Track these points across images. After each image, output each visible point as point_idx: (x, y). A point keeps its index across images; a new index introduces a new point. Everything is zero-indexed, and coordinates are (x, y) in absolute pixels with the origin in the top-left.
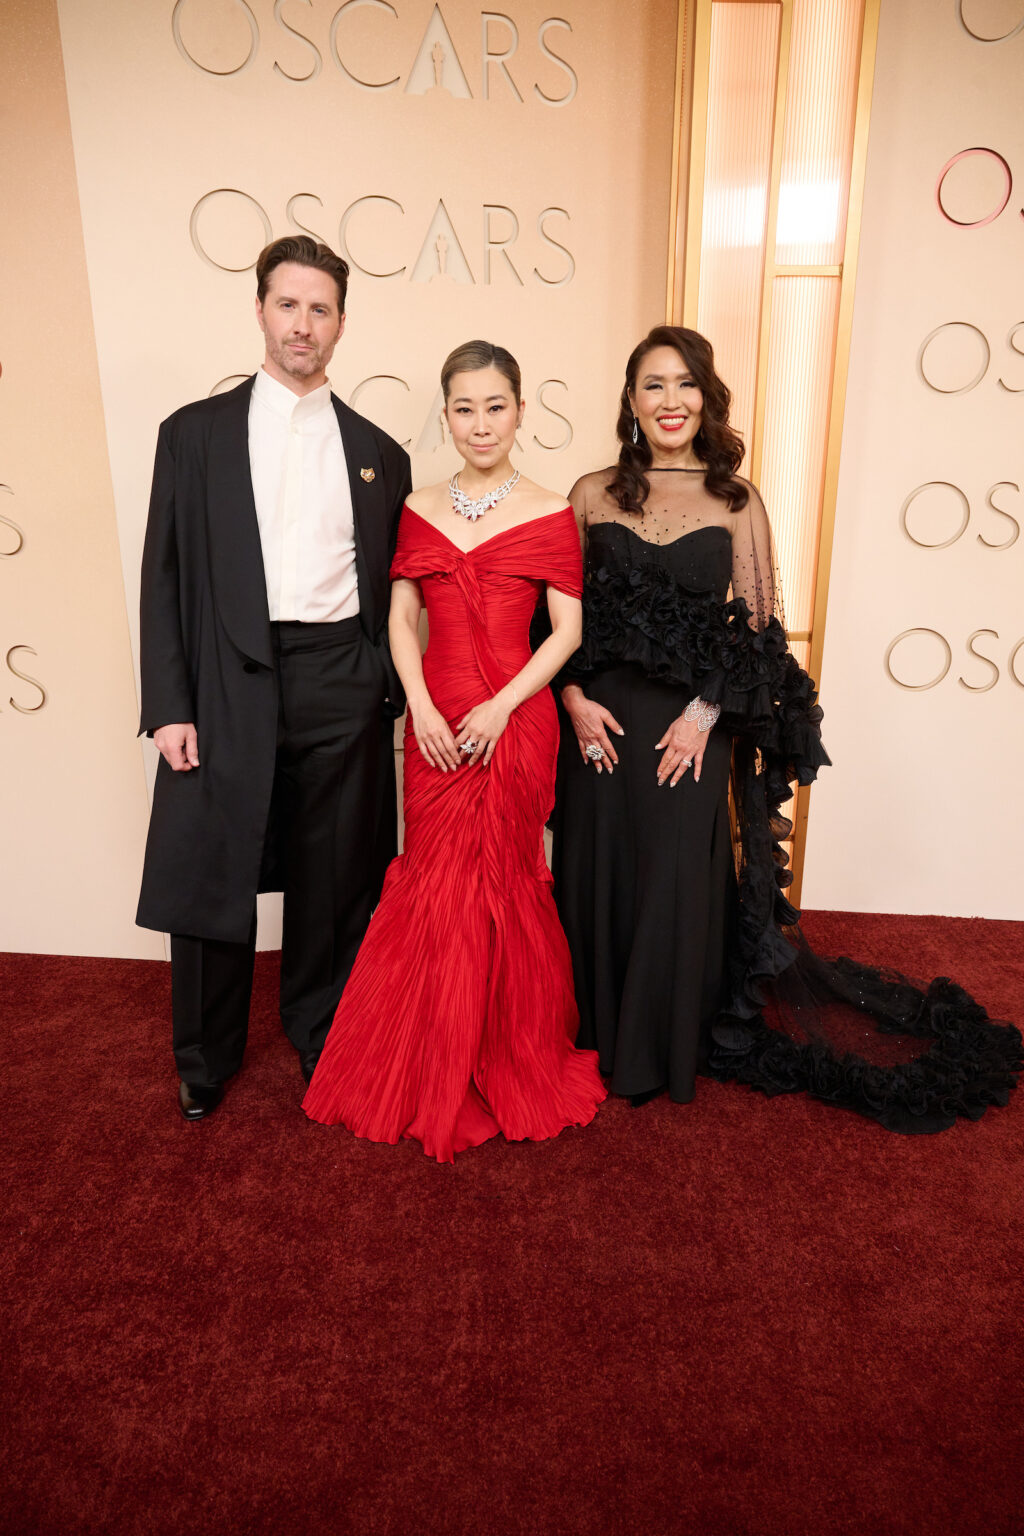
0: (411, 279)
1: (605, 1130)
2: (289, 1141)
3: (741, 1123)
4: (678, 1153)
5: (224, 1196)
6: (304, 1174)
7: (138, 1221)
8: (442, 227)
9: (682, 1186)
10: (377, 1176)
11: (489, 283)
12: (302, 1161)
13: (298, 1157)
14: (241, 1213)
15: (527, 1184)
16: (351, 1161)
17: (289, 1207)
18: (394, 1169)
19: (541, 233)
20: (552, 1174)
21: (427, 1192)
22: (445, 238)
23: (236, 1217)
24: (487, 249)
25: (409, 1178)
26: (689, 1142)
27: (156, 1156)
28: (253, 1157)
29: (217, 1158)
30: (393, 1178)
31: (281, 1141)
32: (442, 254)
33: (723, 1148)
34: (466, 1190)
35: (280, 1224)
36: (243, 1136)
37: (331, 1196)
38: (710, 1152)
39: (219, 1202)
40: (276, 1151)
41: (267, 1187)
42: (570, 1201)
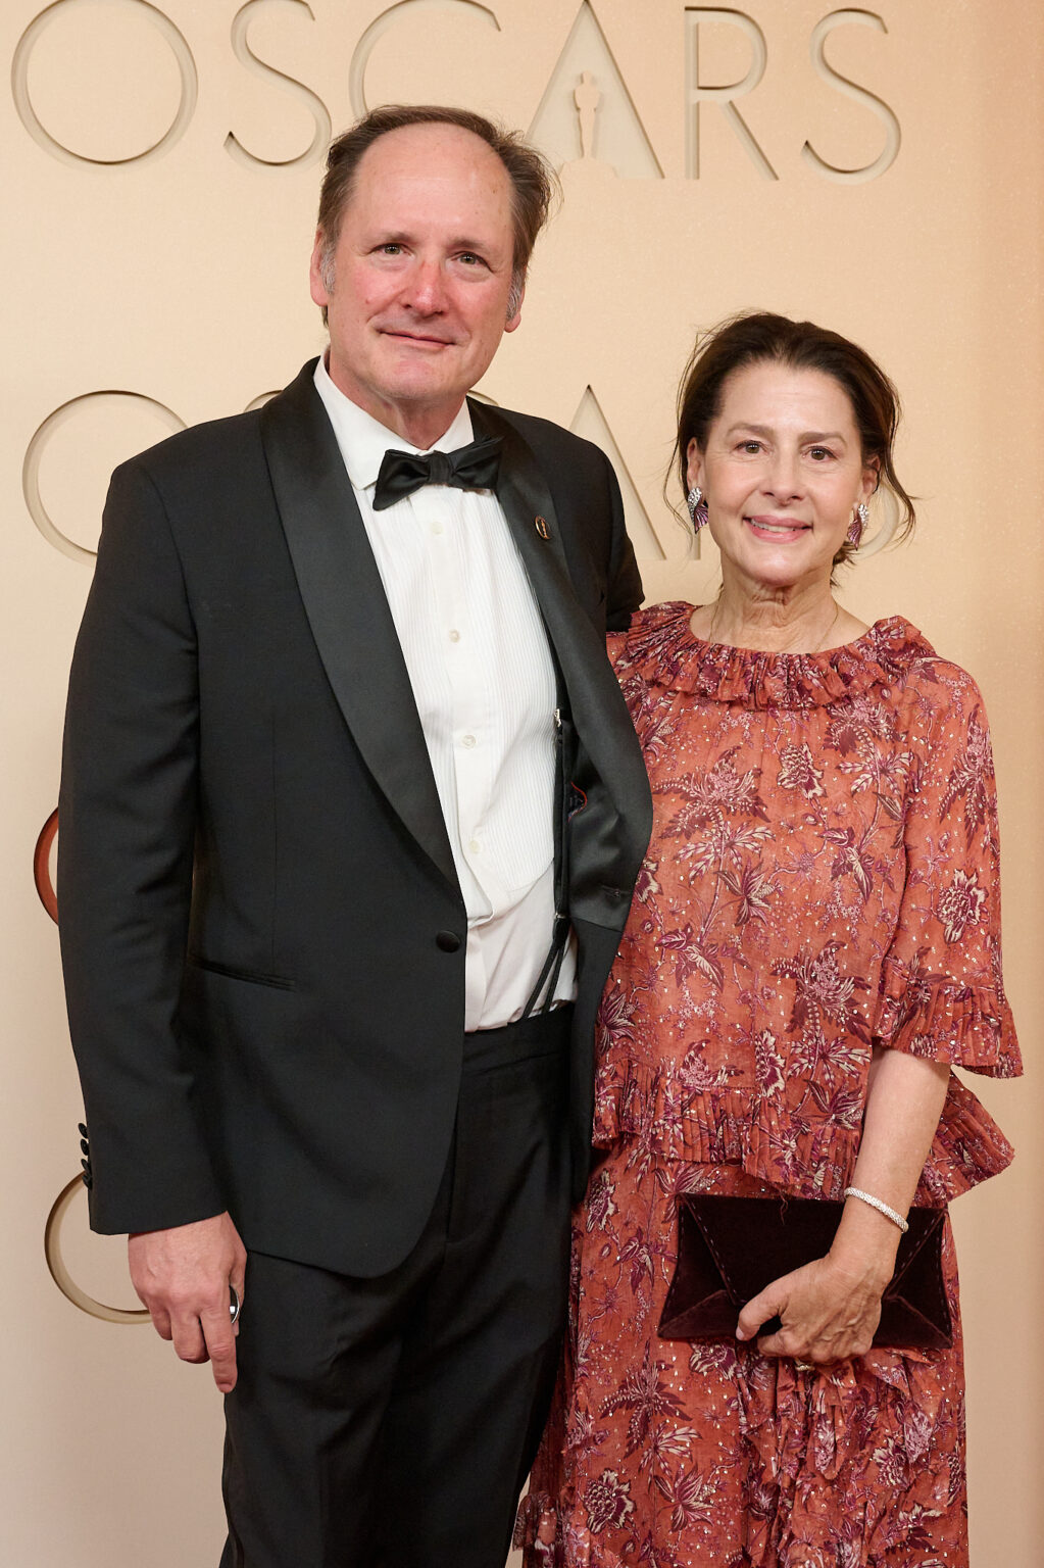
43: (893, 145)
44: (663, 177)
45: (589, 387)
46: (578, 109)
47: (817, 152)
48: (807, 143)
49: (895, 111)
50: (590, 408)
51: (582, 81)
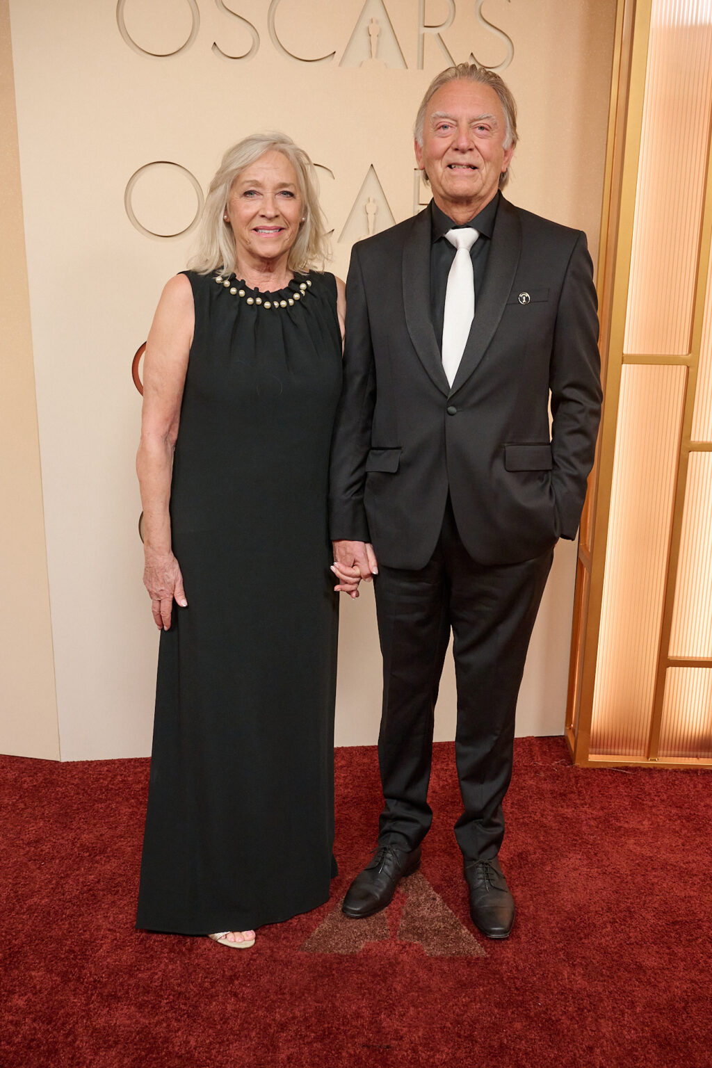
0: (340, 64)
1: (509, 978)
2: (170, 967)
3: (660, 982)
4: (589, 1011)
5: (100, 1022)
6: (185, 1004)
7: (8, 1044)
8: (375, 11)
9: (591, 1049)
10: (260, 1013)
11: (423, 68)
12: (183, 990)
13: (180, 985)
14: (116, 1043)
15: (420, 1034)
16: (236, 995)
17: (166, 1040)
18: (279, 1007)
19: (478, 16)
20: (448, 1024)
21: (313, 1035)
22: (377, 22)
23: (110, 1047)
24: (422, 33)
25: (294, 1018)
26: (601, 1000)
27: (33, 974)
28: (132, 982)
29: (95, 981)
30: (278, 1016)
31: (162, 966)
32: (374, 38)
33: (638, 1010)
34: (353, 1037)
35: (154, 1059)
36: (124, 957)
37: (211, 1031)
38: (623, 1013)
39: (95, 1030)
40: (157, 977)
41: (145, 1017)
42: (466, 1058)
43: (511, 55)
44: (407, 68)
45: (372, 165)
46: (370, 35)
47: (477, 59)
48: (472, 54)
49: (513, 41)
50: (372, 176)
51: (372, 22)
